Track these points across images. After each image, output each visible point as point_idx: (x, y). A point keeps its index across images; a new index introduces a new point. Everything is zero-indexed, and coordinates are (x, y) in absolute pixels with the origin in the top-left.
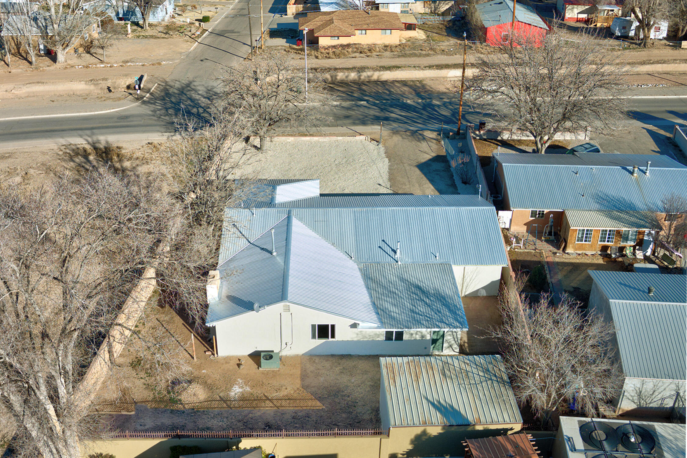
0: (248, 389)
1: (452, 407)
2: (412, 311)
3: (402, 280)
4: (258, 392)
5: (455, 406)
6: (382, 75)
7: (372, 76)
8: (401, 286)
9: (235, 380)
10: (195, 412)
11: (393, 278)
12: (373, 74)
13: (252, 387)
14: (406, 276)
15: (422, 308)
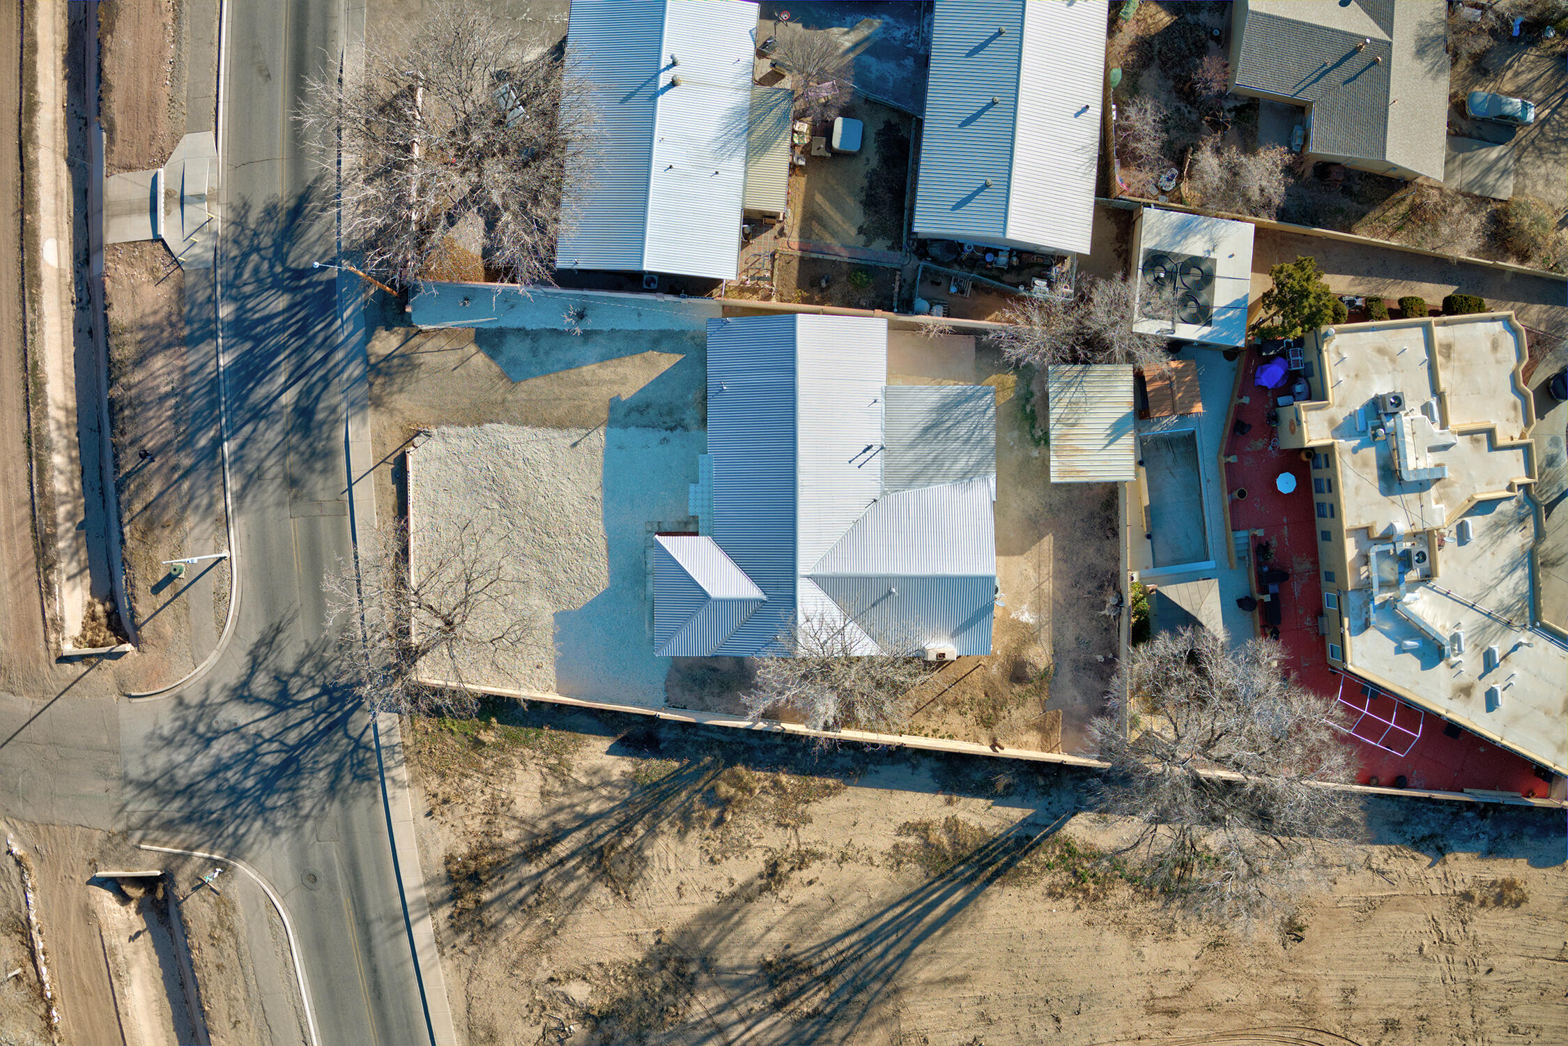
0: (1025, 606)
1: (1114, 424)
2: (967, 441)
3: (912, 445)
4: (1029, 597)
5: (1113, 421)
6: (54, 401)
7: (58, 422)
8: (920, 450)
9: (1013, 620)
10: (1056, 653)
11: (910, 456)
12: (54, 418)
13: (1022, 602)
14: (906, 441)
15: (963, 430)
